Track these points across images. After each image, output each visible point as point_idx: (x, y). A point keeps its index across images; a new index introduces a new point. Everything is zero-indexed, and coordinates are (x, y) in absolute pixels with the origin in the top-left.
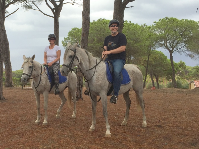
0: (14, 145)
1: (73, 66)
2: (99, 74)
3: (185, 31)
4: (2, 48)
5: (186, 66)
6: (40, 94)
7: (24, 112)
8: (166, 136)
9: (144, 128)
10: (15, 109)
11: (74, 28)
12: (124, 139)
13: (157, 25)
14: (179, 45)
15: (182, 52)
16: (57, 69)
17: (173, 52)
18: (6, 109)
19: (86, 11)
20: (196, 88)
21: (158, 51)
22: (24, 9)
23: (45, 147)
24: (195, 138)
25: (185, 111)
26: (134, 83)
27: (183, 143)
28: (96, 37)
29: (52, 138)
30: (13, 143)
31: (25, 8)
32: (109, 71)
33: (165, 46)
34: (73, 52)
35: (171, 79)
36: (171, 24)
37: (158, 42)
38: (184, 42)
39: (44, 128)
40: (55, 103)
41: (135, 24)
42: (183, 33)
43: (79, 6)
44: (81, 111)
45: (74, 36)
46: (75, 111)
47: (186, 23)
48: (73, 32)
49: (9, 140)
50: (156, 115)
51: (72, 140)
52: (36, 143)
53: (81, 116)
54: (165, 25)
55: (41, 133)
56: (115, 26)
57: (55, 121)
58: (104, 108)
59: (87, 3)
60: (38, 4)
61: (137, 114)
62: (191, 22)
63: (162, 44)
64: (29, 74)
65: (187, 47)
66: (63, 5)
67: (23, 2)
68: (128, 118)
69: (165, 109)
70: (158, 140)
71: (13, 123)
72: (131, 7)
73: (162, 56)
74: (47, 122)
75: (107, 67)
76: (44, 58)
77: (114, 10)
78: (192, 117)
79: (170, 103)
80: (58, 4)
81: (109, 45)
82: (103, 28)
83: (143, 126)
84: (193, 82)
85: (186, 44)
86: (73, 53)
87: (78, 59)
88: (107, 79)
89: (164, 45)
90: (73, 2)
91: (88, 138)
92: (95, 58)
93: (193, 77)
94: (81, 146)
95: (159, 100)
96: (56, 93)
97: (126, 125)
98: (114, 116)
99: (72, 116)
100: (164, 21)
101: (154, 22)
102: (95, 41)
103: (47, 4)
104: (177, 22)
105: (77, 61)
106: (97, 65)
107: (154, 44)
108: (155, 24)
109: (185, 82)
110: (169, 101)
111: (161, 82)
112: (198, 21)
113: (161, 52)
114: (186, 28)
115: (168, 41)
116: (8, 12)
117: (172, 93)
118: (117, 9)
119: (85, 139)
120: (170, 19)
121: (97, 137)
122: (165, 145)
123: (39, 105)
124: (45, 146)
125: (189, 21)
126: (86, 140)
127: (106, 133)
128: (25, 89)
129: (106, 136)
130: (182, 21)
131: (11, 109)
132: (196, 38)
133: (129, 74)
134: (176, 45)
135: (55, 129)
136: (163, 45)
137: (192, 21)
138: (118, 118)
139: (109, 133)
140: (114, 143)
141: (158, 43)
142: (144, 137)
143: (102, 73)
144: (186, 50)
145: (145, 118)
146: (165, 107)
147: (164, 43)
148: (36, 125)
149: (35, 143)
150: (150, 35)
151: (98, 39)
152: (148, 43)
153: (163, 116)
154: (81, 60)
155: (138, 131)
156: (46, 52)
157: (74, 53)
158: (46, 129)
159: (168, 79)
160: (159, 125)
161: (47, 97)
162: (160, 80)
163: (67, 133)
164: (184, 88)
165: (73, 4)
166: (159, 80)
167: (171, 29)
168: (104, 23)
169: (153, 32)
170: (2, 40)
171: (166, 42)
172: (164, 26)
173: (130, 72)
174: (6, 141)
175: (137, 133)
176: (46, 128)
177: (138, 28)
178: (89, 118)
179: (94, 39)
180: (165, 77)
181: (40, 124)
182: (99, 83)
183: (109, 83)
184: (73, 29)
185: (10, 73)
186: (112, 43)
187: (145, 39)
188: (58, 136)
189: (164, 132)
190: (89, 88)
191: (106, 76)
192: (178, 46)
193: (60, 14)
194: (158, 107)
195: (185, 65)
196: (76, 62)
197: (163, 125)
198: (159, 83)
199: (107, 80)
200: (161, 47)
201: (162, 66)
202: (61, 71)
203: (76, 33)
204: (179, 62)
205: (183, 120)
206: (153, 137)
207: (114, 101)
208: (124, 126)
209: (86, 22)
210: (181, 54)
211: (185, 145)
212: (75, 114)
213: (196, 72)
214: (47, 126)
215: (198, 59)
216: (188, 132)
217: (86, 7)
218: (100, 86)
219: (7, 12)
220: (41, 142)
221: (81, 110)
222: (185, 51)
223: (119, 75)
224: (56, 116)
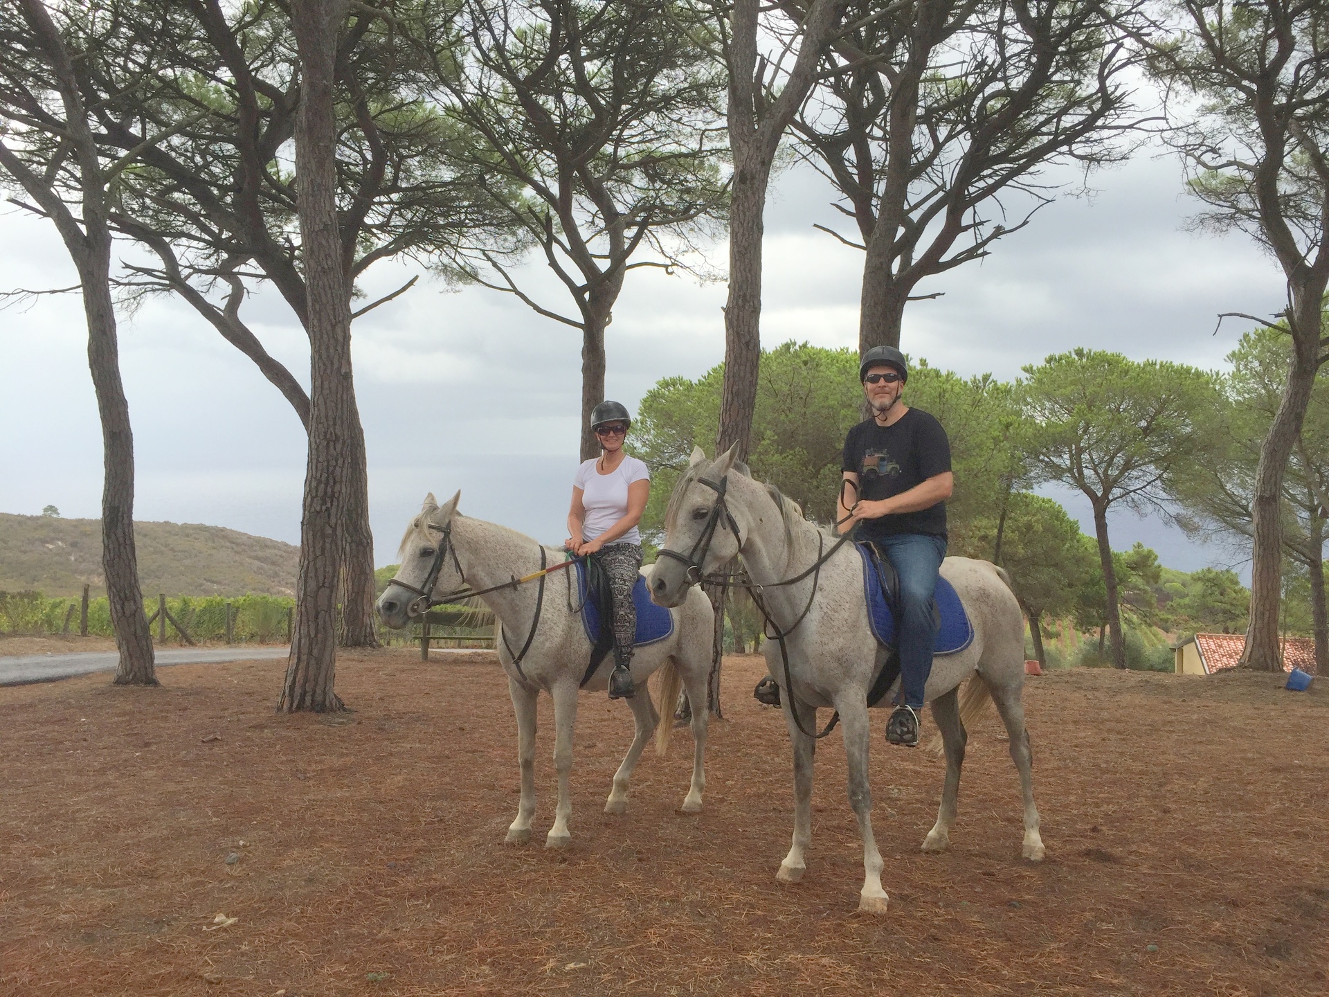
0: (410, 954)
1: (708, 558)
2: (832, 603)
3: (1158, 413)
4: (340, 462)
5: (1159, 566)
6: (537, 692)
7: (443, 775)
8: (1145, 908)
9: (1030, 863)
10: (396, 761)
11: (667, 378)
12: (951, 920)
13: (1040, 381)
14: (1135, 473)
15: (1149, 505)
16: (627, 574)
17: (1109, 502)
18: (353, 759)
19: (743, 306)
20: (1220, 670)
21: (1038, 498)
22: (441, 282)
23: (572, 965)
24: (1278, 920)
25: (1202, 783)
26: (988, 649)
27: (1228, 943)
28: (769, 423)
29: (604, 916)
30: (404, 942)
31: (443, 277)
32: (880, 591)
33: (1073, 477)
34: (711, 491)
35: (1097, 626)
36: (1098, 380)
37: (1041, 457)
38: (1157, 460)
39: (552, 860)
40: (589, 731)
41: (944, 373)
42: (1152, 421)
43: (697, 279)
44: (718, 773)
45: (669, 416)
46: (698, 775)
47: (1162, 377)
48: (663, 396)
49: (382, 927)
50: (1072, 798)
51: (702, 929)
52: (524, 944)
53: (722, 800)
54: (1072, 383)
55: (544, 892)
56: (881, 376)
57: (607, 825)
58: (853, 768)
59: (750, 271)
60: (509, 263)
61: (985, 794)
62: (1184, 372)
63: (1059, 466)
64: (418, 586)
65: (1169, 486)
66: (628, 273)
67: (437, 252)
68: (954, 813)
69: (1108, 771)
70: (1111, 926)
71: (397, 834)
72: (933, 296)
73: (1057, 518)
74: (567, 834)
75: (870, 570)
76: (571, 514)
77: (863, 305)
78: (1241, 814)
79: (1124, 740)
80: (604, 265)
81: (865, 470)
82: (804, 384)
83: (1025, 855)
84: (1192, 640)
85: (1166, 469)
86: (712, 495)
87: (736, 531)
88: (868, 628)
89: (1070, 470)
90: (668, 262)
91: (780, 918)
92: (811, 527)
93: (1194, 618)
94: (749, 958)
95: (1072, 727)
96: (616, 693)
97: (947, 849)
98: (882, 800)
99: (686, 800)
100: (1070, 363)
101: (1026, 370)
102: (767, 441)
103: (553, 264)
104: (1127, 372)
105: (732, 536)
106: (822, 560)
107: (1024, 467)
108: (1028, 375)
109: (1155, 641)
110: (1118, 733)
111: (1050, 636)
112: (1215, 369)
113: (1050, 501)
114: (1165, 402)
115: (1085, 456)
116: (365, 292)
117: (1119, 691)
118: (876, 304)
119: (766, 922)
120: (1093, 359)
121: (822, 912)
122: (1147, 952)
123: (531, 744)
124: (572, 959)
125: (1176, 372)
126: (769, 930)
127: (864, 892)
128: (437, 661)
129: (863, 907)
130: (1148, 369)
131: (378, 759)
132: (1206, 448)
133: (963, 602)
134: (1122, 473)
135: (610, 865)
136: (1064, 471)
137: (1188, 371)
138: (901, 811)
139: (878, 892)
140: (908, 941)
141: (1043, 461)
142: (1042, 910)
143: (845, 596)
144: (1164, 495)
145: (1033, 815)
146: (1107, 762)
147: (1068, 462)
148: (511, 845)
149: (516, 942)
150: (1008, 426)
151: (778, 434)
152: (1000, 461)
153: (1108, 804)
154: (749, 531)
155: (1009, 882)
156: (584, 486)
157: (715, 495)
158: (563, 866)
159: (1084, 623)
160: (1098, 851)
161: (572, 707)
162: (1049, 628)
163: (672, 893)
164: (1152, 668)
165: (670, 269)
166: (1045, 630)
167: (1098, 403)
168: (805, 363)
169: (1019, 413)
170: (342, 423)
171: (1076, 458)
172: (1069, 389)
173: (968, 593)
174: (365, 931)
175: (1005, 893)
176: (564, 860)
177: (957, 389)
178: (766, 811)
179: (763, 434)
180: (1071, 617)
181: (533, 838)
182: (833, 647)
183: (880, 643)
184: (666, 384)
185: (366, 579)
186: (882, 459)
187: (990, 444)
188: (628, 904)
189: (1128, 888)
190: (787, 669)
191: (864, 612)
192: (1130, 479)
193: (609, 314)
194: (1073, 760)
195: (1156, 563)
196: (725, 545)
197: (1118, 851)
198: (1043, 639)
199: (869, 633)
200: (1054, 482)
201: (1056, 565)
202: (650, 583)
203: (677, 401)
204: (1131, 551)
205: (1203, 828)
206: (1083, 911)
207: (908, 732)
208: (936, 852)
209: (744, 352)
210: (1143, 515)
211: (1240, 955)
212: (701, 790)
213: (1204, 596)
214: (569, 851)
215: (1214, 537)
216: (1236, 885)
217: (744, 287)
218: (839, 660)
219: (359, 291)
220: (547, 935)
221: (719, 769)
222: (1158, 501)
223: (925, 609)
224: (610, 798)
